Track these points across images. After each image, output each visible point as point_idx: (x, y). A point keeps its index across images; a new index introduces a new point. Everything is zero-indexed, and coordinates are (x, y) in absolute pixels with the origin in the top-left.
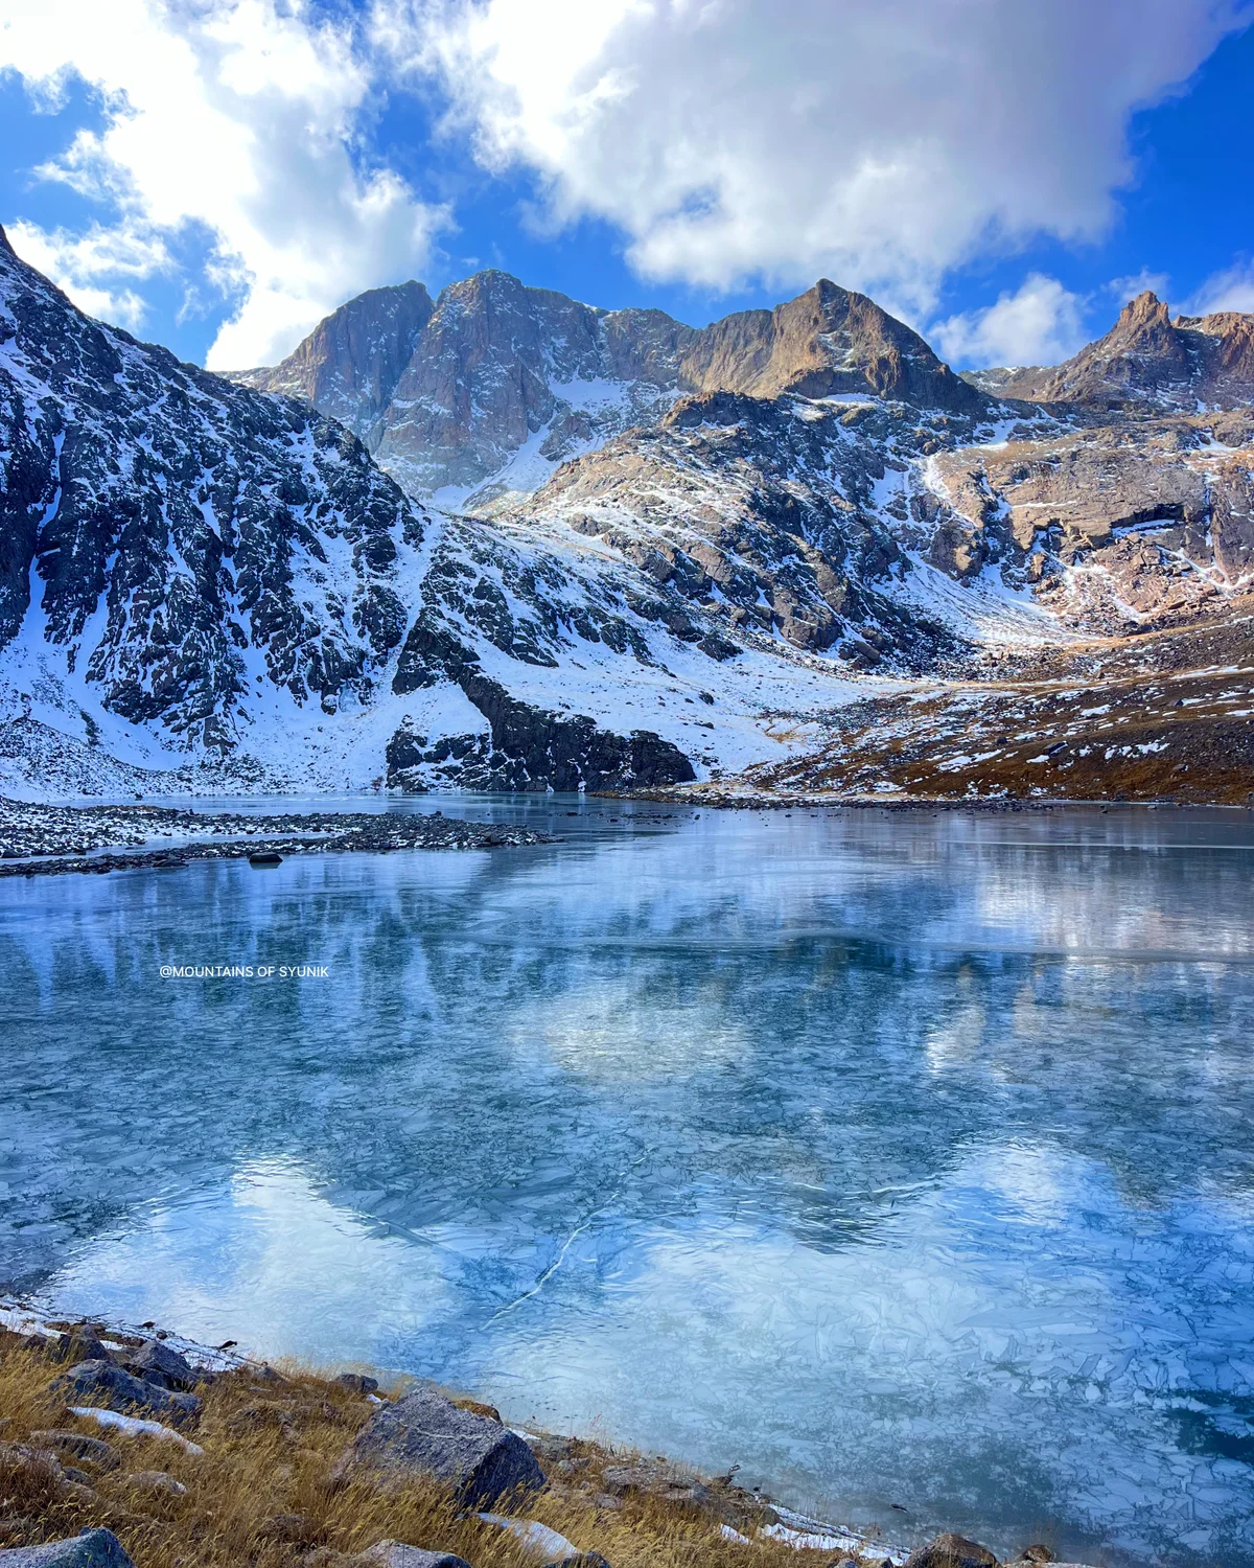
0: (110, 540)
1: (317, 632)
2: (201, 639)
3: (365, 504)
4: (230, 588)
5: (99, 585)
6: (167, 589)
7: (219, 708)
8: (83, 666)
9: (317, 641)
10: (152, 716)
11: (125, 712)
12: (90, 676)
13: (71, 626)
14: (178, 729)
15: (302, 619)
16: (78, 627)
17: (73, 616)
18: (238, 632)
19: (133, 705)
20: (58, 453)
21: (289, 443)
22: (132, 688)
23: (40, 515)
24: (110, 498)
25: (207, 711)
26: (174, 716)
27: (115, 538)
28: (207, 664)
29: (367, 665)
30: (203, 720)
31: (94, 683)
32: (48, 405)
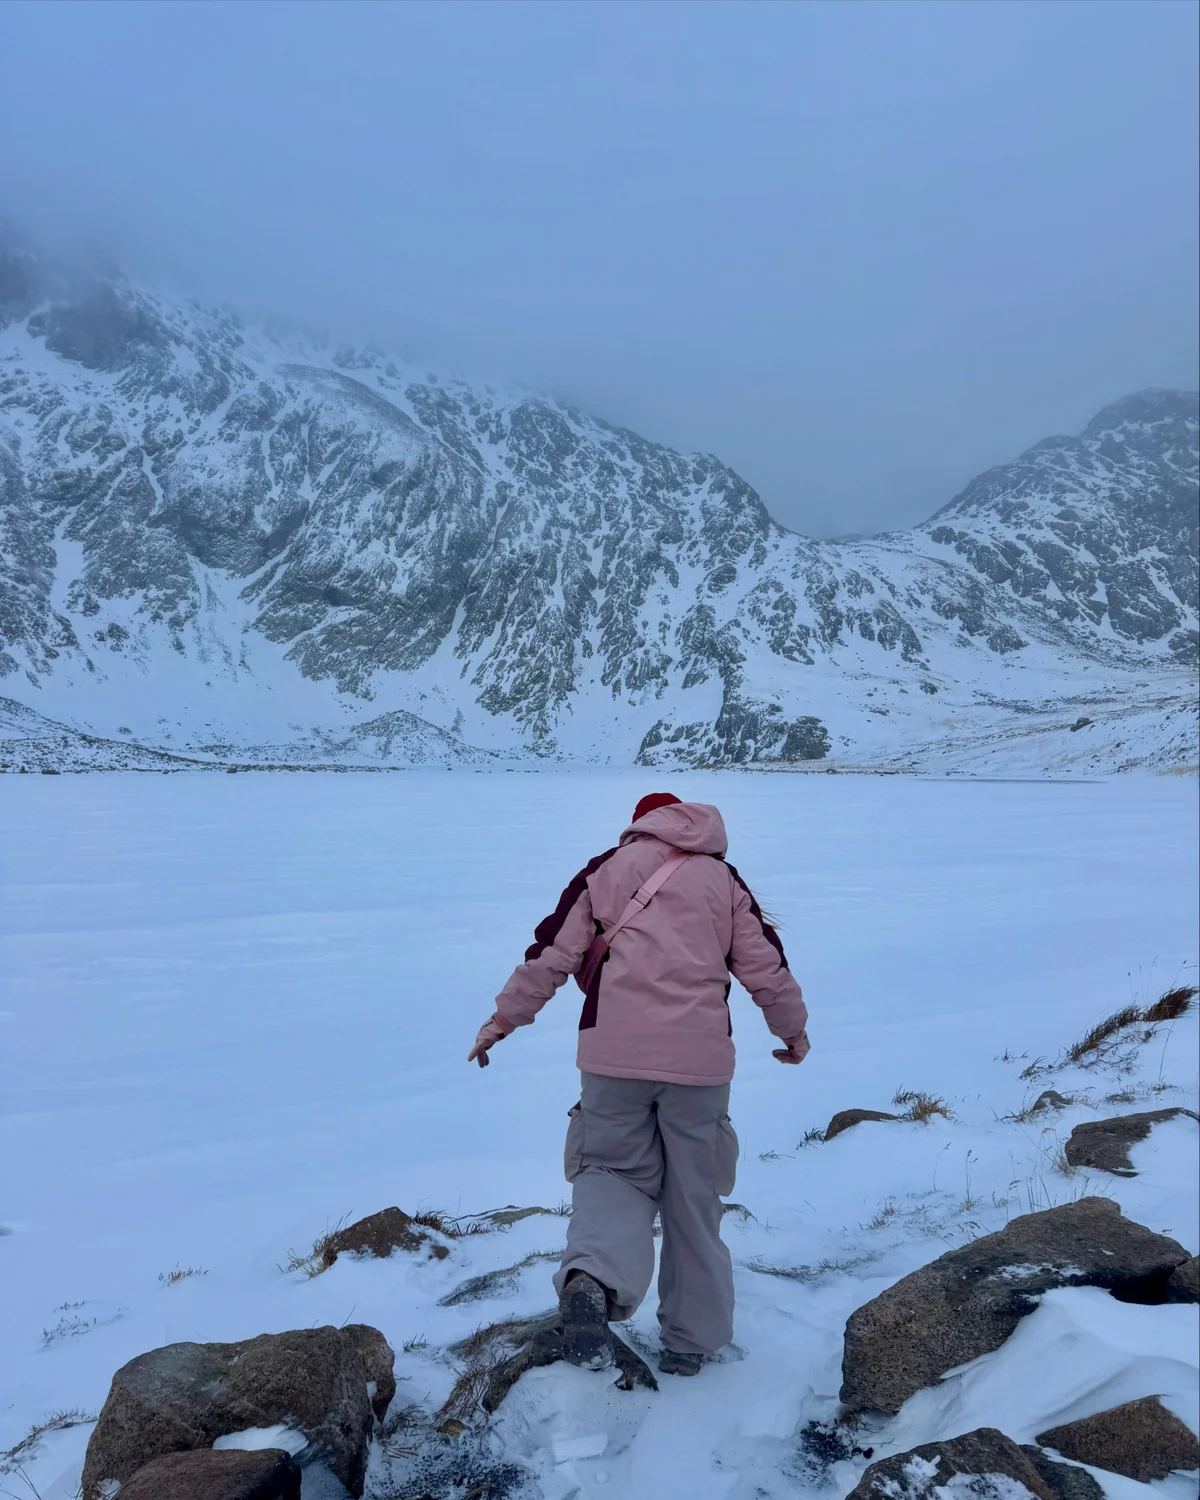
0: (514, 582)
1: (642, 644)
2: (551, 652)
3: (726, 537)
4: (594, 613)
5: (498, 615)
6: (539, 616)
7: (550, 704)
8: (472, 673)
9: (639, 652)
10: (506, 710)
11: (488, 707)
12: (474, 681)
13: (471, 647)
14: (520, 720)
15: (634, 634)
16: (476, 647)
17: (474, 639)
18: (587, 647)
19: (496, 701)
20: (498, 521)
21: (687, 494)
22: (494, 690)
23: (472, 568)
24: (518, 551)
25: (541, 706)
26: (519, 710)
27: (518, 580)
28: (550, 670)
29: (671, 667)
30: (537, 713)
31: (475, 686)
32: (503, 487)
